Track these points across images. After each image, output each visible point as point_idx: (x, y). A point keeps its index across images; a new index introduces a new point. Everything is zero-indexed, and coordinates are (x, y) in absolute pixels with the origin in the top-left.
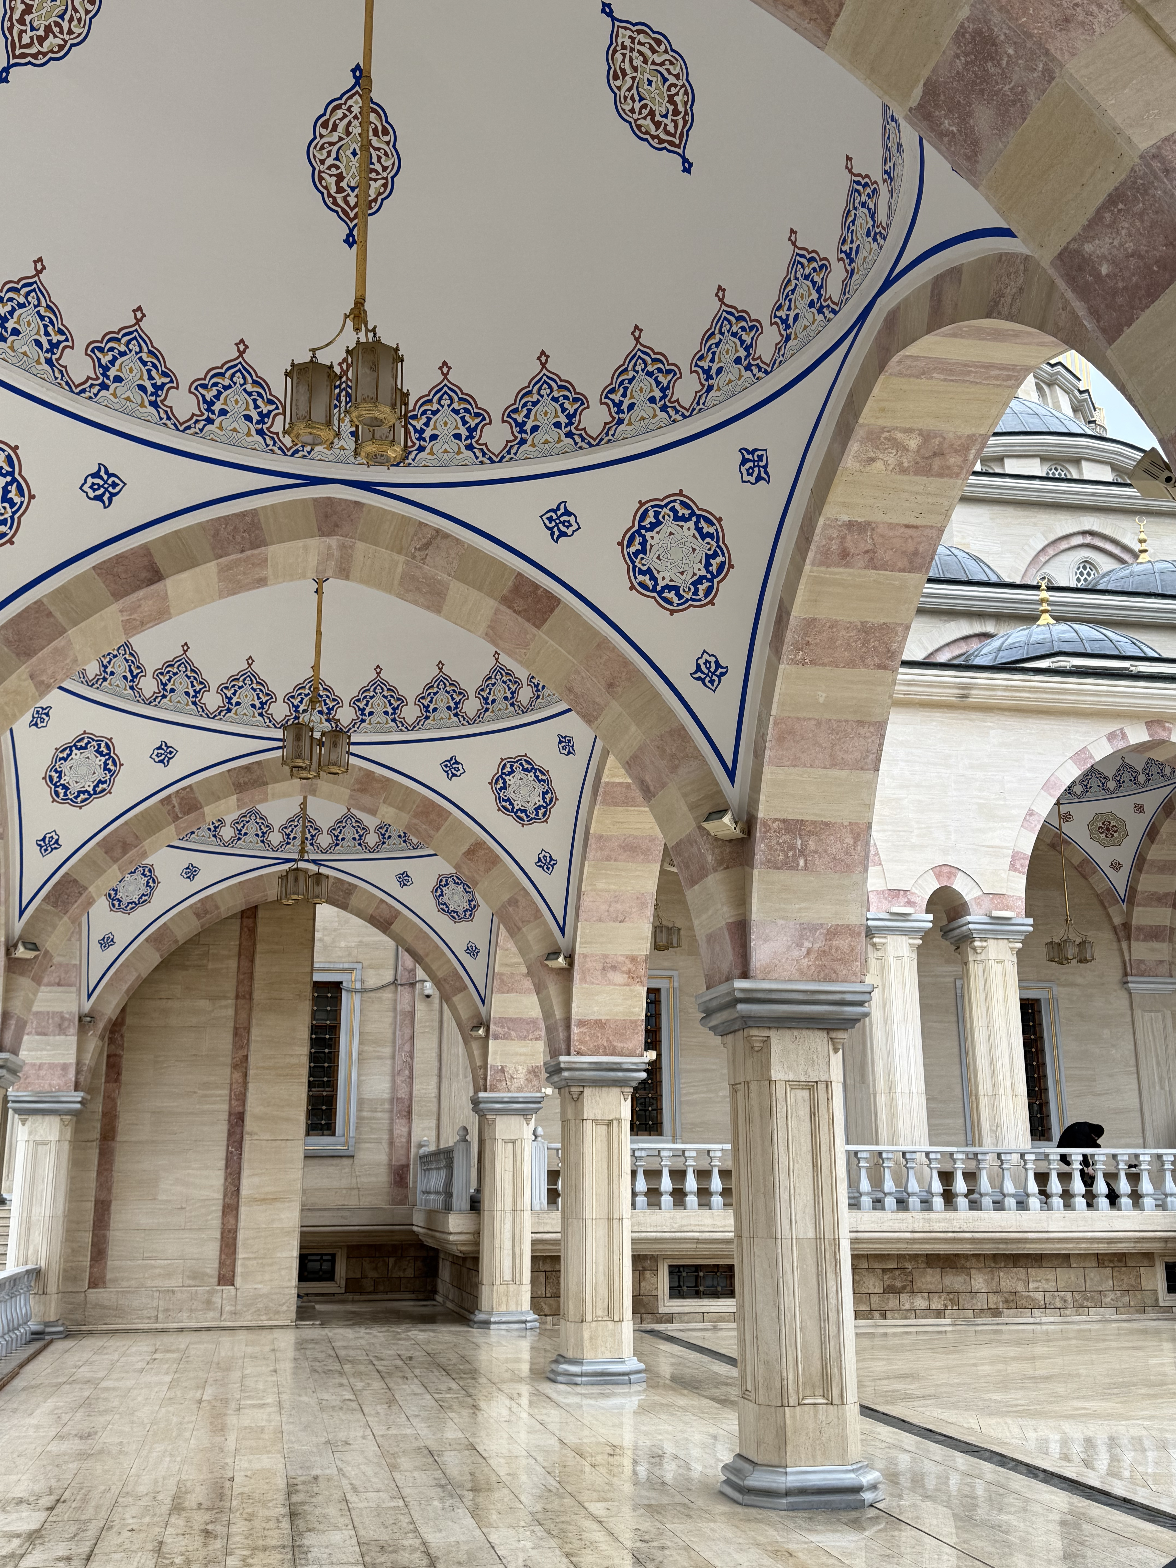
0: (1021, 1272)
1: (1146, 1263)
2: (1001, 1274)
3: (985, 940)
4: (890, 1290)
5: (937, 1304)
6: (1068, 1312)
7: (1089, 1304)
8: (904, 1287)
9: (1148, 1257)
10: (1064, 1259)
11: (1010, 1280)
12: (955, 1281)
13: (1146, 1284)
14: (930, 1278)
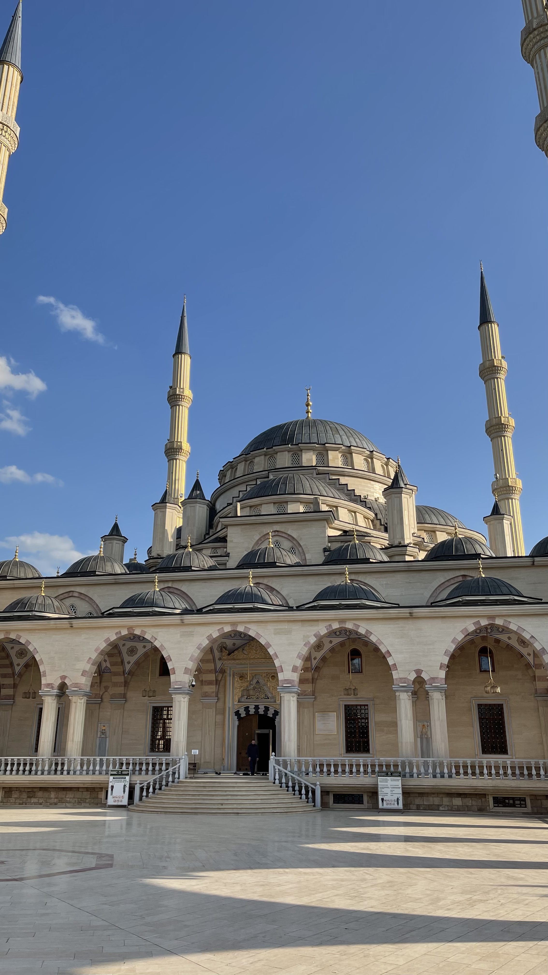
0: (64, 792)
1: (100, 790)
2: (59, 793)
3: (72, 696)
4: (29, 797)
5: (41, 801)
6: (76, 804)
7: (82, 802)
8: (32, 796)
9: (102, 788)
10: (78, 789)
11: (61, 794)
12: (46, 794)
13: (99, 796)
14: (40, 794)
